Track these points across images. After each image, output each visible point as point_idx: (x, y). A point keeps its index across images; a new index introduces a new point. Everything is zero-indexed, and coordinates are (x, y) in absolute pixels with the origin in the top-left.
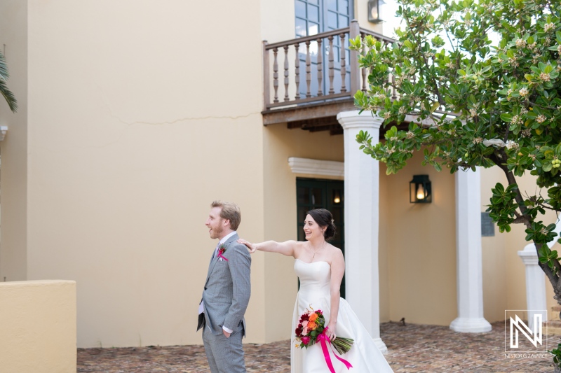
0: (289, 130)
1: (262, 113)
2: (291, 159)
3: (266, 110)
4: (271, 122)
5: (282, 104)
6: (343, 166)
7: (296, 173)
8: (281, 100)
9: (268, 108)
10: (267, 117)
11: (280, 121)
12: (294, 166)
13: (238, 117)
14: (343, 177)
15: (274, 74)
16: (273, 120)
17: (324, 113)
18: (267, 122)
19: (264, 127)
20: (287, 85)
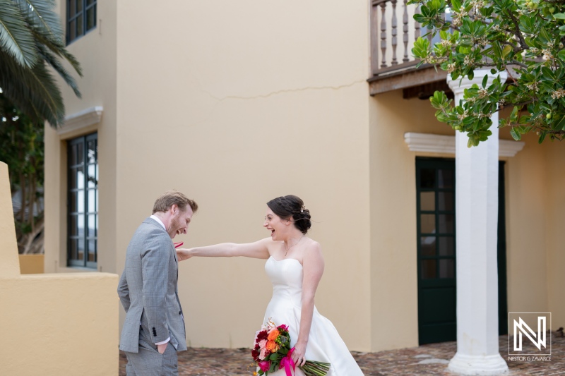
0: (406, 101)
1: (368, 81)
2: (408, 135)
3: (372, 76)
4: (378, 90)
5: (390, 69)
6: (454, 140)
7: (416, 152)
8: (389, 64)
9: (375, 75)
10: (373, 85)
11: (387, 90)
12: (411, 143)
13: (340, 87)
14: (454, 154)
15: (382, 34)
16: (380, 88)
17: (433, 77)
18: (374, 91)
19: (371, 98)
20: (395, 46)
